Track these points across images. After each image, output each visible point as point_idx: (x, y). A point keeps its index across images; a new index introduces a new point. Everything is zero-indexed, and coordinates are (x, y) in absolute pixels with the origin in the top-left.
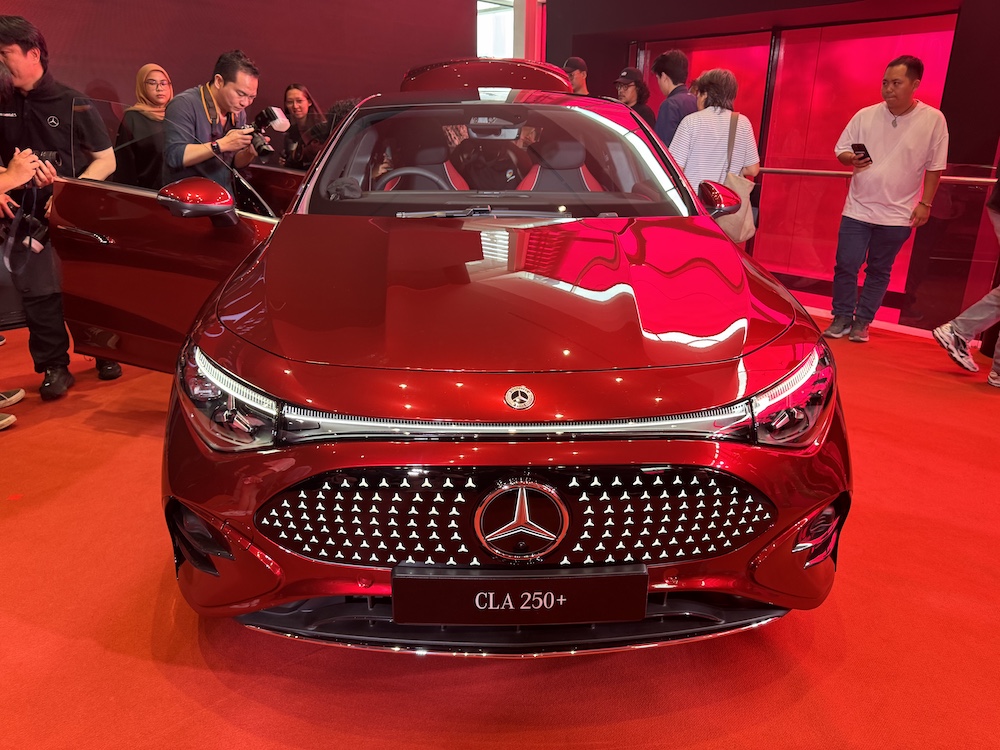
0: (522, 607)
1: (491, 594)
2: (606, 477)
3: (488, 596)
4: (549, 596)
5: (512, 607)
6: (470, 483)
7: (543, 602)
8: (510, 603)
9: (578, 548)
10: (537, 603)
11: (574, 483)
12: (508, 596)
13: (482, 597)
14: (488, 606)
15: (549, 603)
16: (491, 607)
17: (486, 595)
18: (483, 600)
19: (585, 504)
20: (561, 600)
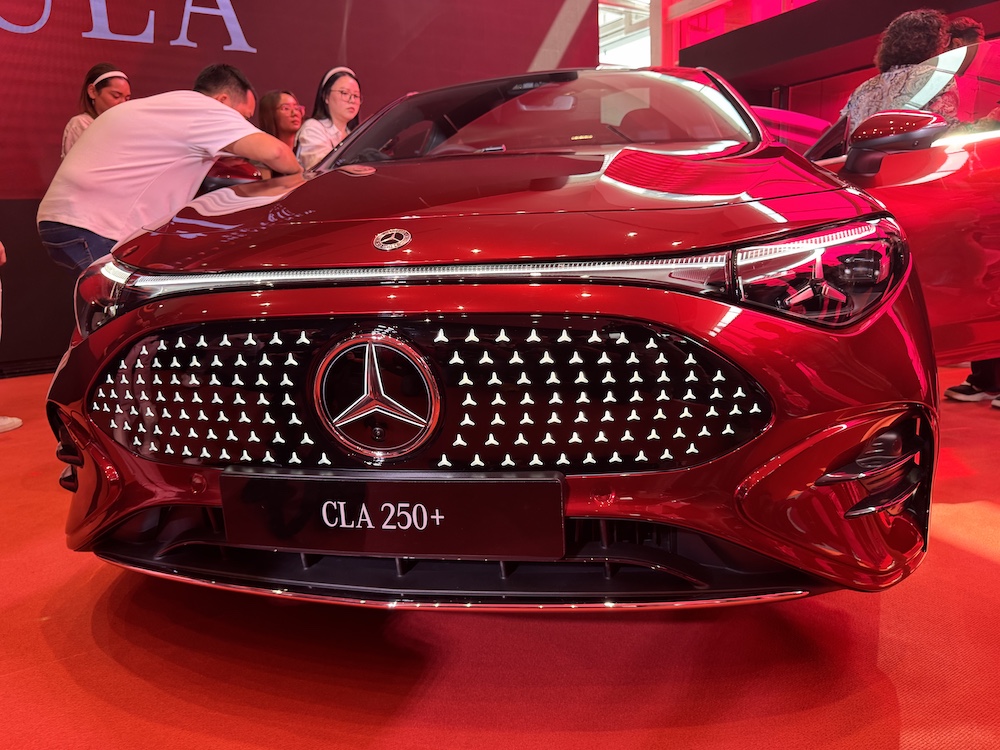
0: (385, 526)
1: (342, 504)
2: (487, 330)
3: (338, 506)
4: (419, 511)
5: (370, 526)
6: (303, 339)
7: (412, 519)
8: (368, 519)
9: (459, 441)
10: (403, 520)
11: (441, 337)
12: (364, 508)
13: (330, 507)
14: (340, 523)
15: (420, 523)
16: (344, 525)
17: (334, 504)
18: (333, 514)
19: (458, 371)
20: (438, 517)
